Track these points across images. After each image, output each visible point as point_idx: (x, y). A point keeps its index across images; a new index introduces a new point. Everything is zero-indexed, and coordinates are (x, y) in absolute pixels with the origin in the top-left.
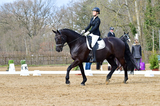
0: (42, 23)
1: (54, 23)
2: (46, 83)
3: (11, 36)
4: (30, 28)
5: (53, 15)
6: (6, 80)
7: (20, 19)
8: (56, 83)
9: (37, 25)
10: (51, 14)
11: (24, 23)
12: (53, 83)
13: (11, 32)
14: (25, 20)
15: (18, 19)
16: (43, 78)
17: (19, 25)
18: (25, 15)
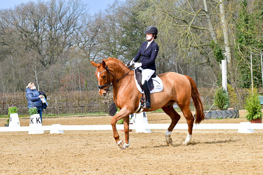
0: (64, 43)
1: (84, 43)
2: (73, 147)
3: (11, 66)
4: (44, 52)
5: (81, 29)
6: (5, 142)
7: (26, 36)
8: (89, 146)
9: (56, 46)
10: (78, 27)
11: (34, 44)
12: (84, 147)
13: (12, 57)
14: (36, 38)
15: (24, 37)
16: (68, 137)
17: (25, 47)
18: (35, 30)
